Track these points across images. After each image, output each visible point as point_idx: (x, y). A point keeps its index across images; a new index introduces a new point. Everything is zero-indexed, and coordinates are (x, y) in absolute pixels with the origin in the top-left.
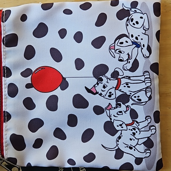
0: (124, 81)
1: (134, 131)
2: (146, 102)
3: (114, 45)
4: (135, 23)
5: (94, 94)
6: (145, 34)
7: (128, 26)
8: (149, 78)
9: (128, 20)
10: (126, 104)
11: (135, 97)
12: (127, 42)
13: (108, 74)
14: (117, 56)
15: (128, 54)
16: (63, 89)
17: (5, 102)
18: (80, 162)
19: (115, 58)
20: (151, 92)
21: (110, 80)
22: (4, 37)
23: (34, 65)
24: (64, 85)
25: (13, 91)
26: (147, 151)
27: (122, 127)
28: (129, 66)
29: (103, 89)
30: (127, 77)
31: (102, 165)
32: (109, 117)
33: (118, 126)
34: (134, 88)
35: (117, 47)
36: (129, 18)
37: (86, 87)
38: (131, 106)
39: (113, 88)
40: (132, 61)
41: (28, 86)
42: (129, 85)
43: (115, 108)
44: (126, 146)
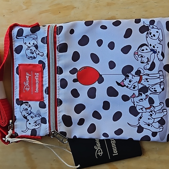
0: (144, 77)
2: (160, 92)
3: (137, 51)
4: (153, 36)
5: (123, 86)
6: (160, 44)
7: (147, 38)
8: (163, 75)
9: (147, 33)
10: (146, 94)
11: (152, 89)
12: (146, 49)
13: (133, 73)
14: (140, 59)
15: (148, 58)
16: (99, 83)
17: (58, 92)
18: (112, 135)
19: (138, 61)
20: (164, 85)
21: (134, 76)
22: (58, 46)
23: (79, 65)
24: (101, 80)
25: (64, 84)
26: (161, 127)
27: (143, 110)
28: (148, 67)
29: (129, 83)
30: (147, 74)
31: (128, 137)
32: (133, 103)
34: (152, 82)
35: (139, 53)
36: (149, 32)
37: (116, 82)
38: (149, 95)
39: (137, 82)
40: (150, 63)
41: (75, 81)
42: (148, 80)
43: (137, 97)
44: (145, 123)
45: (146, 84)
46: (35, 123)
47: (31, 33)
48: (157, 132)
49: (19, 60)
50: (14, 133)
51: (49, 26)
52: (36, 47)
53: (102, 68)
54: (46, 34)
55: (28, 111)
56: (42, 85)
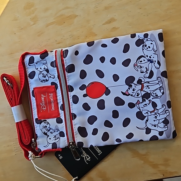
1: (156, 115)
2: (161, 96)
3: (136, 63)
4: (148, 48)
5: (128, 95)
6: (155, 54)
7: (144, 50)
8: (161, 81)
9: (143, 46)
10: (149, 99)
12: (144, 60)
13: (135, 82)
14: (139, 70)
15: (146, 68)
16: (107, 95)
17: (72, 107)
18: (124, 139)
19: (138, 71)
20: (163, 89)
21: (137, 85)
22: (66, 67)
23: (87, 82)
24: (107, 92)
25: (76, 100)
26: (166, 127)
27: (148, 114)
28: (148, 75)
29: (133, 92)
30: (147, 82)
31: (138, 139)
32: (139, 109)
33: (145, 114)
34: (152, 88)
35: (138, 65)
36: (144, 44)
37: (121, 92)
38: (152, 100)
39: (139, 90)
40: (149, 72)
41: (85, 96)
42: (149, 87)
43: (142, 103)
44: (152, 125)
45: (148, 90)
46: (55, 138)
47: (41, 60)
48: (163, 131)
49: (33, 84)
50: (38, 149)
51: (56, 51)
52: (47, 71)
53: (107, 81)
54: (55, 58)
55: (47, 128)
56: (58, 103)
